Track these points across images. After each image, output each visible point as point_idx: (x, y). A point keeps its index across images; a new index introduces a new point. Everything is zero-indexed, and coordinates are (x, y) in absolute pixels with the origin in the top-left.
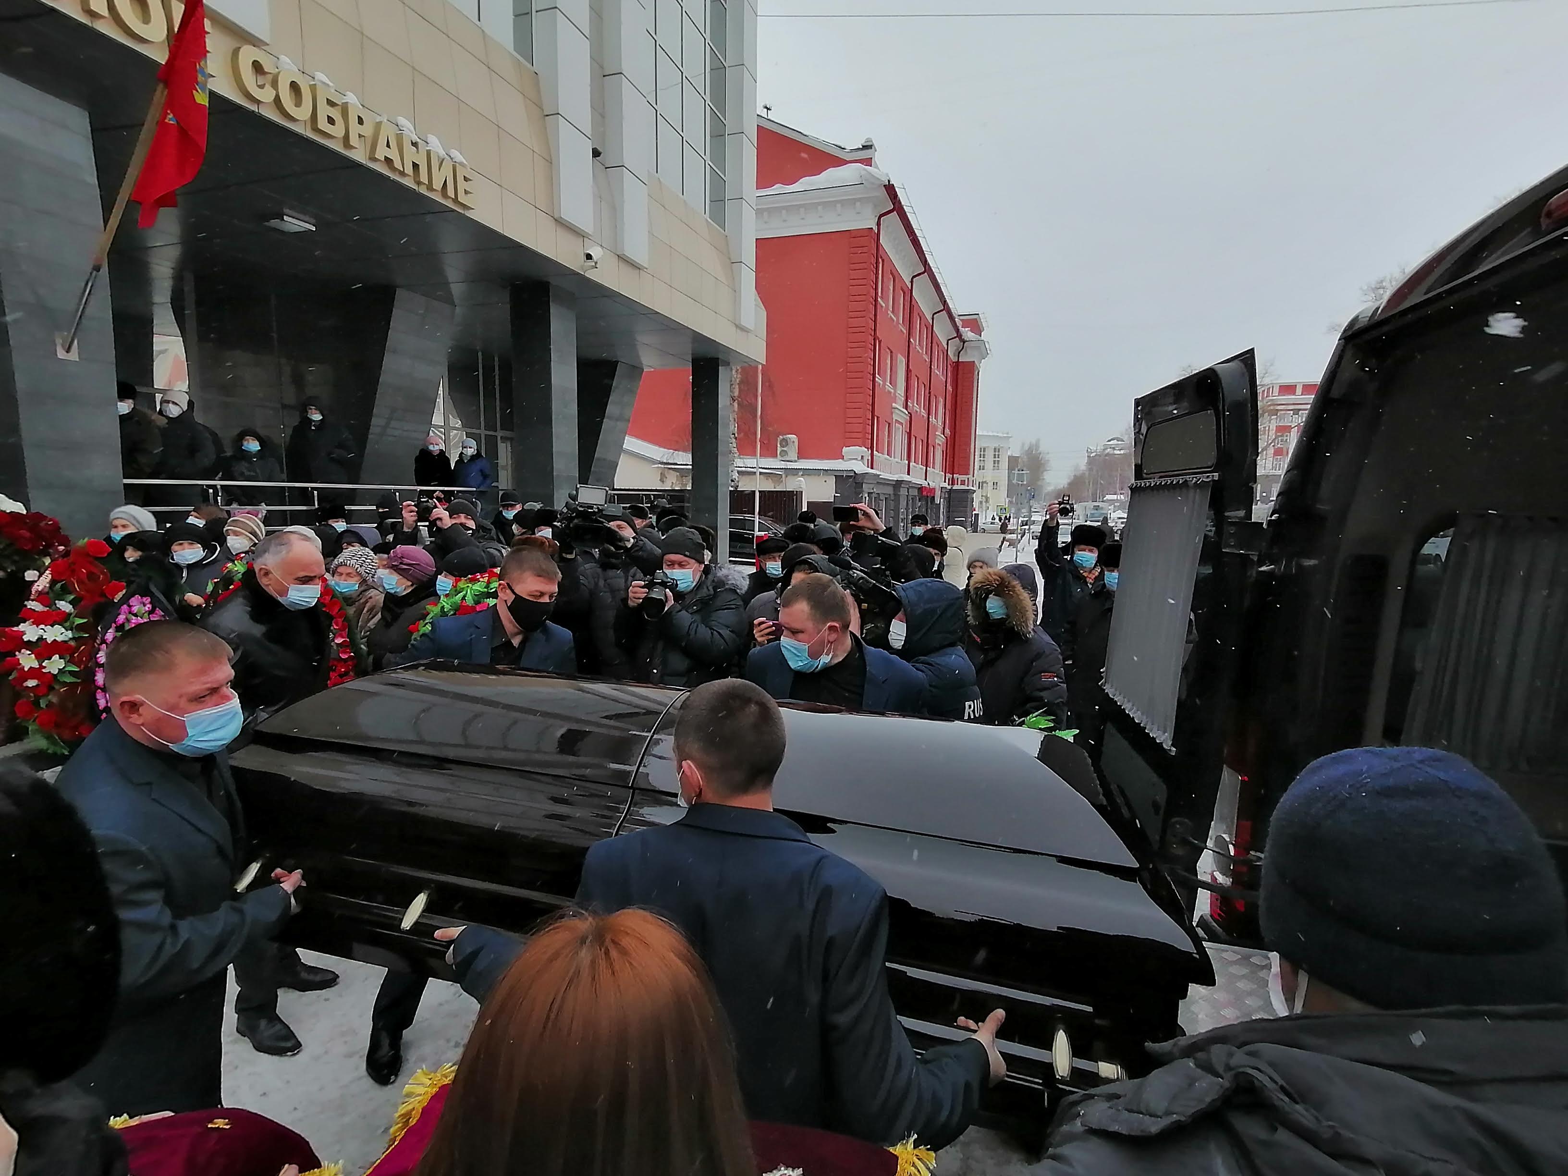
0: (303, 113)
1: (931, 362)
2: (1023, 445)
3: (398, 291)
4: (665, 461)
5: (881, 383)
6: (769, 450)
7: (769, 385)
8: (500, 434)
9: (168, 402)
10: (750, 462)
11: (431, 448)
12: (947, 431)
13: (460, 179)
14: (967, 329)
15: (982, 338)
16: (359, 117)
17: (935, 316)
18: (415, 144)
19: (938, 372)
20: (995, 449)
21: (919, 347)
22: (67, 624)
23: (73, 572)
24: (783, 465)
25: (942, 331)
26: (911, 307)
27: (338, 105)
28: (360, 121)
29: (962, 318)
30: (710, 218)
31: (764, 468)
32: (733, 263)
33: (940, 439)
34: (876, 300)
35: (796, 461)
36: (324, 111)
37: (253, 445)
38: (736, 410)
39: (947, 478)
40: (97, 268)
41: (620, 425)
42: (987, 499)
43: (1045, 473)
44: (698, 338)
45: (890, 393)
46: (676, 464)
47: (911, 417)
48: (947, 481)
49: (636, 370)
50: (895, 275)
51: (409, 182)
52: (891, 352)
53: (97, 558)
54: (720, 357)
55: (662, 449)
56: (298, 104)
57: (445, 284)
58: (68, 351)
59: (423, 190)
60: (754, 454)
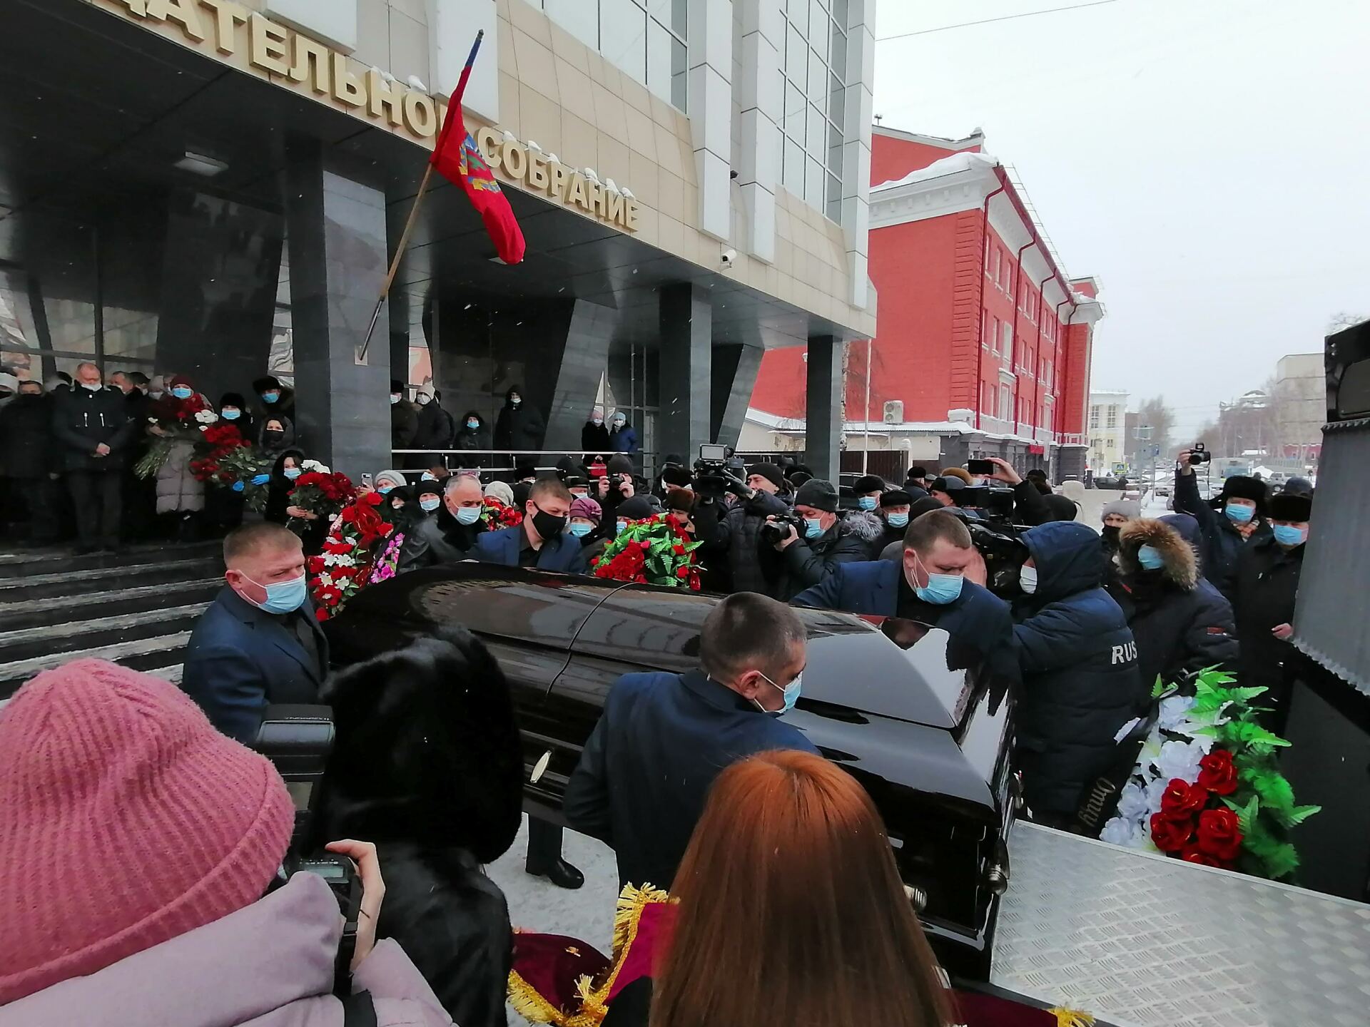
0: (519, 173)
1: (1039, 327)
2: (1143, 402)
3: (577, 300)
4: (780, 427)
5: (987, 349)
6: (877, 416)
7: (876, 355)
8: (646, 408)
9: (421, 393)
10: (859, 426)
11: (596, 421)
12: (1057, 392)
13: (628, 209)
14: (1079, 293)
15: (1097, 300)
16: (559, 172)
17: (1044, 283)
18: (597, 187)
19: (1048, 337)
20: (1110, 407)
21: (1027, 314)
22: (352, 554)
23: (358, 516)
24: (890, 428)
25: (1052, 297)
26: (1019, 276)
27: (544, 164)
28: (560, 174)
29: (1074, 282)
30: (827, 216)
31: (872, 431)
32: (847, 253)
33: (1048, 400)
34: (983, 274)
35: (901, 424)
36: (535, 169)
37: (474, 424)
38: (845, 380)
39: (1057, 437)
40: (382, 300)
41: (744, 398)
42: (1101, 457)
43: (1169, 429)
44: (814, 319)
45: (997, 358)
46: (790, 430)
47: (1018, 379)
48: (1056, 439)
49: (758, 350)
50: (1002, 249)
51: (591, 217)
52: (998, 321)
53: (373, 506)
54: (834, 335)
55: (778, 417)
56: (516, 166)
57: (610, 292)
58: (361, 359)
59: (601, 222)
60: (862, 419)
